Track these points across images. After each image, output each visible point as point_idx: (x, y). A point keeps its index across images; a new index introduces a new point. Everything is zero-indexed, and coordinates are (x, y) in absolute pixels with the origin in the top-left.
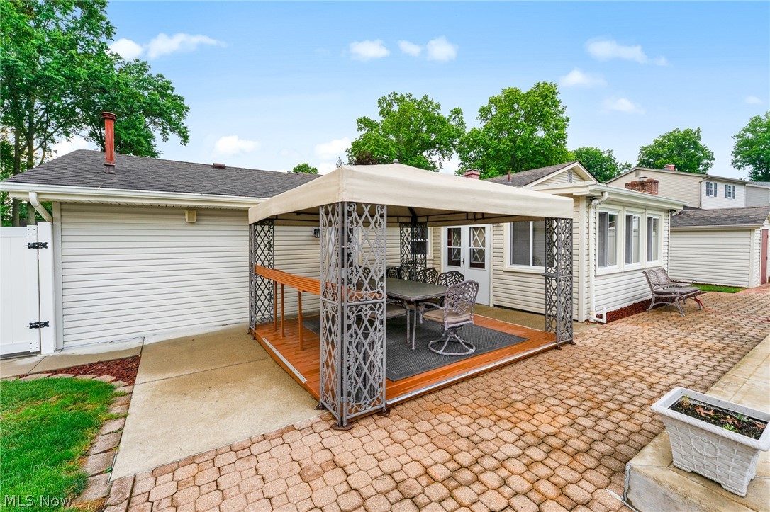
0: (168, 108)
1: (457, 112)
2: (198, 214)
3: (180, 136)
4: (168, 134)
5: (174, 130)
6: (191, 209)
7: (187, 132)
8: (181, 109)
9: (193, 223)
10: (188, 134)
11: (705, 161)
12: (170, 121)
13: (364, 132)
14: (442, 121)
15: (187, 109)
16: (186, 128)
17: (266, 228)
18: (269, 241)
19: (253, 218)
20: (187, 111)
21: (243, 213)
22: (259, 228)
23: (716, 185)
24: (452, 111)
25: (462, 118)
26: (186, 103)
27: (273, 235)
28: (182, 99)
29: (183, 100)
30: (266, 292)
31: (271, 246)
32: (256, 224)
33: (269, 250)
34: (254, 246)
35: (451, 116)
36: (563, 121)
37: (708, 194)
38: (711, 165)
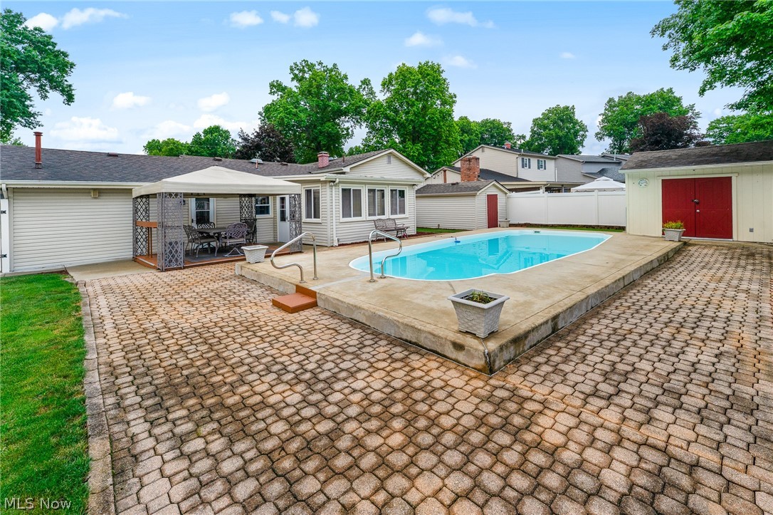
0: (49, 66)
1: (366, 82)
2: (99, 193)
3: (63, 95)
4: (47, 91)
5: (55, 88)
6: (94, 190)
7: (71, 90)
8: (65, 66)
9: (96, 198)
10: (73, 92)
11: (581, 133)
12: (51, 79)
13: (275, 97)
14: (351, 91)
15: (72, 65)
16: (70, 86)
17: (144, 200)
18: (146, 208)
19: (135, 194)
20: (72, 67)
21: (129, 191)
22: (139, 200)
23: (529, 160)
24: (362, 82)
25: (372, 88)
26: (70, 59)
27: (148, 204)
28: (65, 55)
29: (67, 56)
30: (144, 237)
31: (147, 210)
32: (137, 198)
33: (146, 213)
34: (136, 211)
35: (361, 86)
36: (452, 98)
37: (523, 167)
38: (586, 136)
